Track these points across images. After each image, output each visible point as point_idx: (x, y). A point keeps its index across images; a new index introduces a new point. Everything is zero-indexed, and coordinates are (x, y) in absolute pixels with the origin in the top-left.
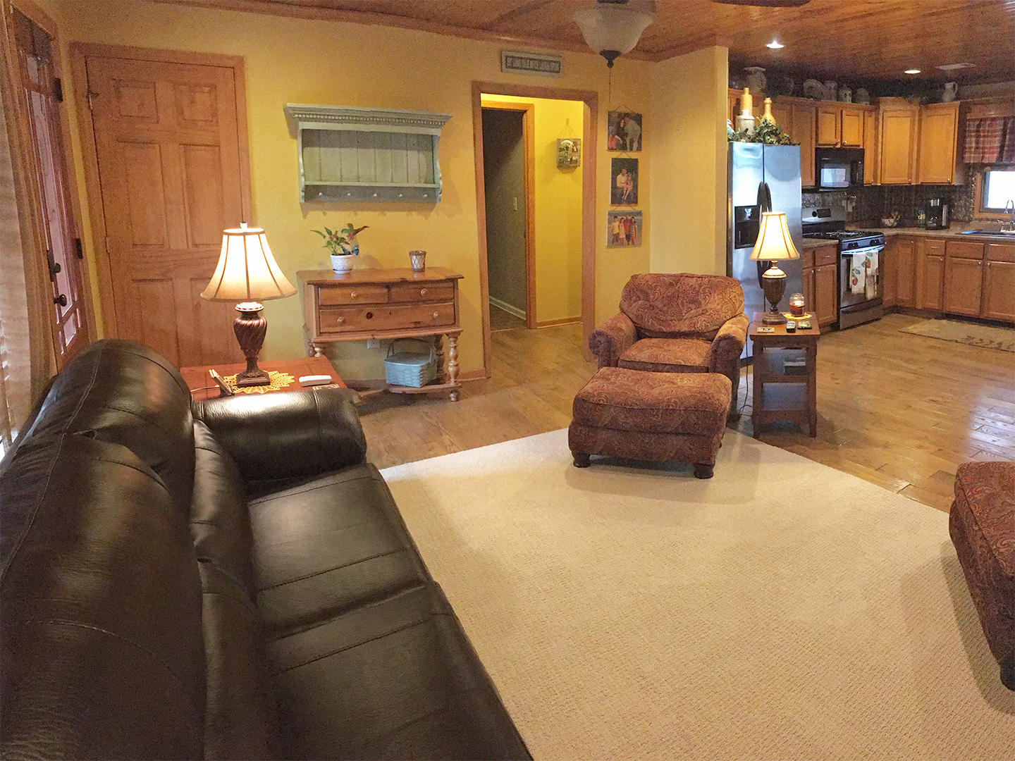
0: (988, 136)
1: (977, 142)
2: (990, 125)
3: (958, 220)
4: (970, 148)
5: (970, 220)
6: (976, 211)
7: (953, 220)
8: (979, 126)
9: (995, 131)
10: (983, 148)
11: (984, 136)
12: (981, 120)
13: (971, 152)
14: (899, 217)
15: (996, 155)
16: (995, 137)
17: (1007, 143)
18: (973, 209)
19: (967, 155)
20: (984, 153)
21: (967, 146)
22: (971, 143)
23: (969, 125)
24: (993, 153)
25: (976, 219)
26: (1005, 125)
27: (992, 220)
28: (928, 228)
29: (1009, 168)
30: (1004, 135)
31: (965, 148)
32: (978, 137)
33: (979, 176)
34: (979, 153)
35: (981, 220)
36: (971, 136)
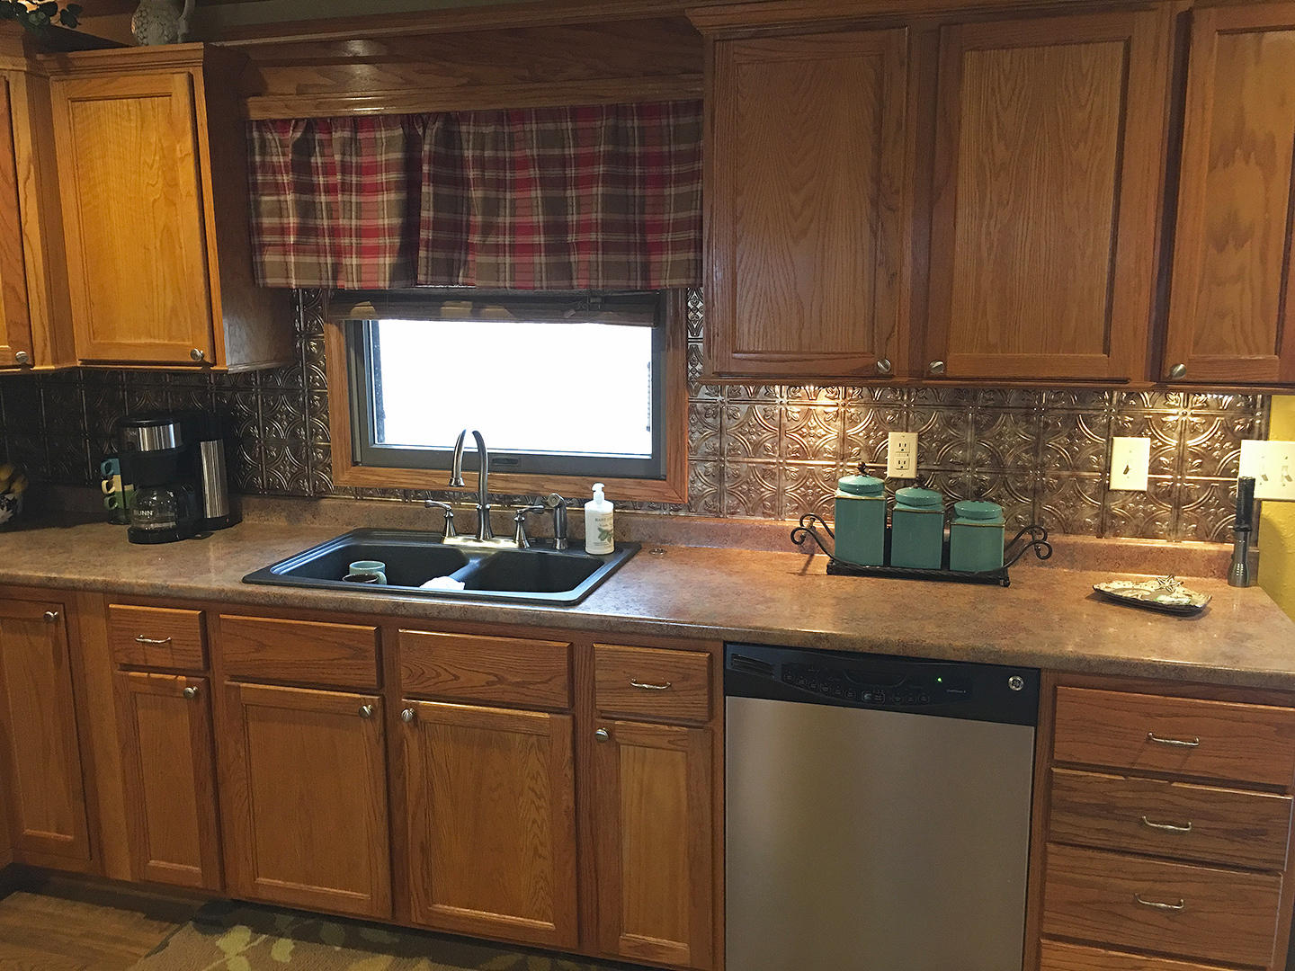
0: (346, 188)
1: (306, 210)
2: (352, 145)
3: (274, 492)
4: (283, 231)
5: (320, 494)
6: (339, 458)
7: (251, 490)
8: (303, 149)
9: (373, 169)
10: (335, 232)
11: (330, 189)
12: (311, 125)
13: (284, 249)
14: (18, 488)
15: (387, 260)
16: (376, 189)
17: (427, 214)
18: (327, 451)
19: (270, 258)
20: (337, 252)
21: (267, 221)
22: (280, 211)
23: (263, 142)
24: (375, 251)
25: (345, 490)
26: (411, 145)
27: (406, 494)
28: (140, 537)
29: (448, 308)
30: (410, 186)
31: (260, 230)
32: (305, 188)
33: (334, 337)
34: (318, 251)
35: (360, 493)
36: (278, 188)
